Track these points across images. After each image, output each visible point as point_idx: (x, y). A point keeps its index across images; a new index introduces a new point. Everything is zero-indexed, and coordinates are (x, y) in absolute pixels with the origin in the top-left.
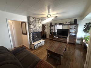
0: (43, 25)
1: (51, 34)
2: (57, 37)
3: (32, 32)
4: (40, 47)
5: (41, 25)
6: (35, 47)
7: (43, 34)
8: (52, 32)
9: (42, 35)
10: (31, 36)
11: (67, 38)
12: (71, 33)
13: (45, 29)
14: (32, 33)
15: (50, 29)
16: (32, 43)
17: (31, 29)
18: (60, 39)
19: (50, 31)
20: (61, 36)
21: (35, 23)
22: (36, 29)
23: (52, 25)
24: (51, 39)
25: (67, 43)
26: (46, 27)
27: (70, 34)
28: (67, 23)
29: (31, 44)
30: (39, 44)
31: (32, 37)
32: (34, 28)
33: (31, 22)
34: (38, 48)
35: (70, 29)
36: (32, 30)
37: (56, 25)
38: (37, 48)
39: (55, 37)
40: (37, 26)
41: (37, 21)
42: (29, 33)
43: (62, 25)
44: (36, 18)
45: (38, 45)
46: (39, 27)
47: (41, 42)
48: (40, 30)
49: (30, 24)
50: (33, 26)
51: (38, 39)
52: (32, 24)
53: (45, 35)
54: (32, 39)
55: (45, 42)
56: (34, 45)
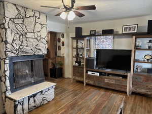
1: (79, 63)
2: (98, 74)
3: (10, 55)
4: (36, 108)
5: (44, 34)
6: (19, 108)
7: (54, 65)
9: (50, 66)
11: (125, 77)
12: (138, 61)
15: (77, 48)
16: (9, 94)
17: (6, 42)
18: (106, 80)
19: (75, 53)
20: (109, 70)
21: (23, 24)
23: (83, 34)
24: (79, 79)
27: (136, 64)
28: (126, 29)
30: (34, 96)
33: (7, 20)
34: (30, 110)
35: (137, 48)
36: (8, 46)
37: (93, 34)
38: (26, 111)
39: (90, 73)
40: (29, 35)
41: (32, 20)
43: (111, 37)
44: (26, 8)
45: (32, 100)
46: (39, 39)
47: (42, 92)
48: (40, 50)
49: (4, 28)
50: (13, 34)
51: (33, 81)
52: (9, 28)
53: (59, 68)
54: (7, 78)
55: (55, 89)
56: (15, 101)
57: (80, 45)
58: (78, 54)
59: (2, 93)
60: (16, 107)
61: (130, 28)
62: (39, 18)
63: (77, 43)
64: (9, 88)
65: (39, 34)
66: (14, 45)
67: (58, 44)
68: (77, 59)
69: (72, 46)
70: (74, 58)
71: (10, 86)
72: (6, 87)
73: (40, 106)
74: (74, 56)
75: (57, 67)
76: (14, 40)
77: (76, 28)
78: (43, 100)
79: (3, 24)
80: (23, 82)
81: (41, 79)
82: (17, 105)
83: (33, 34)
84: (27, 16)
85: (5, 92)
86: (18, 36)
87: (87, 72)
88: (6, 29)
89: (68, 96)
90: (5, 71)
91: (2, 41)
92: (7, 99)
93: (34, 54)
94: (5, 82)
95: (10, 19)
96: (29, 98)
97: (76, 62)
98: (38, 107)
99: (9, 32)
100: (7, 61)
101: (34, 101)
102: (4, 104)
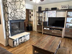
2: (49, 29)
3: (10, 19)
5: (24, 10)
8: (42, 22)
10: (9, 25)
11: (62, 30)
13: (31, 17)
14: (10, 21)
15: (39, 17)
16: (10, 37)
17: (8, 13)
18: (53, 32)
20: (54, 27)
22: (16, 14)
23: (42, 10)
24: (40, 31)
25: (61, 37)
26: (32, 13)
27: (67, 24)
28: (63, 7)
29: (8, 39)
30: (21, 38)
31: (9, 28)
32: (13, 13)
33: (8, 3)
35: (68, 16)
36: (9, 15)
37: (47, 10)
38: (18, 44)
39: (45, 28)
41: (19, 3)
42: (5, 21)
43: (55, 11)
46: (22, 12)
47: (24, 36)
49: (7, 7)
50: (11, 9)
51: (20, 32)
52: (9, 7)
53: (30, 26)
54: (9, 30)
55: (30, 35)
57: (40, 15)
58: (39, 20)
59: (7, 36)
60: (14, 42)
61: (65, 7)
62: (22, 2)
65: (22, 10)
66: (12, 15)
67: (30, 15)
68: (39, 22)
69: (37, 16)
70: (37, 22)
71: (11, 33)
72: (9, 34)
73: (24, 42)
74: (37, 20)
76: (11, 12)
77: (39, 7)
78: (25, 40)
79: (6, 5)
80: (16, 32)
81: (23, 31)
82: (14, 41)
83: (19, 10)
84: (17, 1)
85: (8, 36)
86: (13, 10)
87: (43, 28)
88: (8, 7)
89: (35, 38)
90: (8, 27)
91: (6, 13)
92: (9, 39)
93: (20, 19)
94: (8, 32)
95: (9, 2)
96: (19, 39)
98: (23, 43)
99: (9, 8)
100: (9, 22)
101: (21, 40)
102: (8, 41)
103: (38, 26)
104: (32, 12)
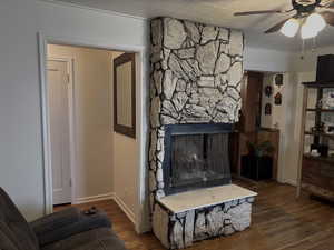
0: (255, 79)
4: (210, 237)
10: (161, 144)
13: (268, 110)
15: (319, 110)
16: (160, 196)
17: (163, 97)
19: (311, 124)
21: (194, 58)
22: (195, 99)
24: (320, 192)
26: (276, 89)
30: (207, 211)
31: (161, 156)
32: (182, 96)
34: (197, 240)
38: (189, 239)
40: (204, 81)
41: (213, 48)
45: (201, 218)
46: (223, 88)
47: (222, 205)
48: (225, 112)
49: (161, 69)
50: (176, 79)
51: (205, 179)
52: (169, 68)
53: (263, 158)
54: (160, 165)
56: (171, 213)
57: (329, 103)
58: (319, 126)
59: (150, 192)
60: (171, 224)
62: (227, 43)
63: (320, 96)
64: (162, 185)
65: (224, 77)
66: (176, 102)
67: (266, 100)
68: (316, 139)
69: (305, 104)
70: (307, 136)
71: (164, 181)
72: (158, 183)
73: (218, 236)
74: (308, 129)
75: (260, 154)
76: (175, 92)
78: (225, 225)
79: (160, 61)
80: (187, 176)
81: (221, 177)
82: (174, 222)
83: (212, 78)
84: (204, 42)
85: (154, 192)
86: (183, 83)
88: (164, 72)
90: (157, 152)
91: (157, 94)
92: (157, 205)
94: (155, 173)
95: (172, 51)
96: (197, 212)
97: (312, 147)
98: (213, 237)
99: (168, 75)
100: (162, 133)
101: (207, 223)
102: (151, 215)
103: (307, 159)
104: (279, 82)
